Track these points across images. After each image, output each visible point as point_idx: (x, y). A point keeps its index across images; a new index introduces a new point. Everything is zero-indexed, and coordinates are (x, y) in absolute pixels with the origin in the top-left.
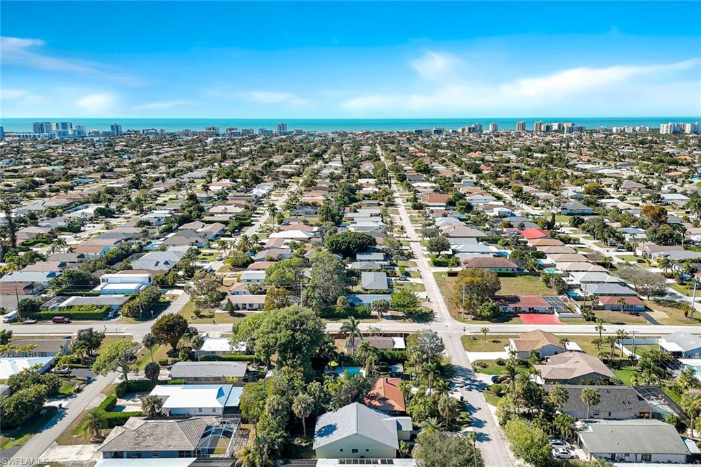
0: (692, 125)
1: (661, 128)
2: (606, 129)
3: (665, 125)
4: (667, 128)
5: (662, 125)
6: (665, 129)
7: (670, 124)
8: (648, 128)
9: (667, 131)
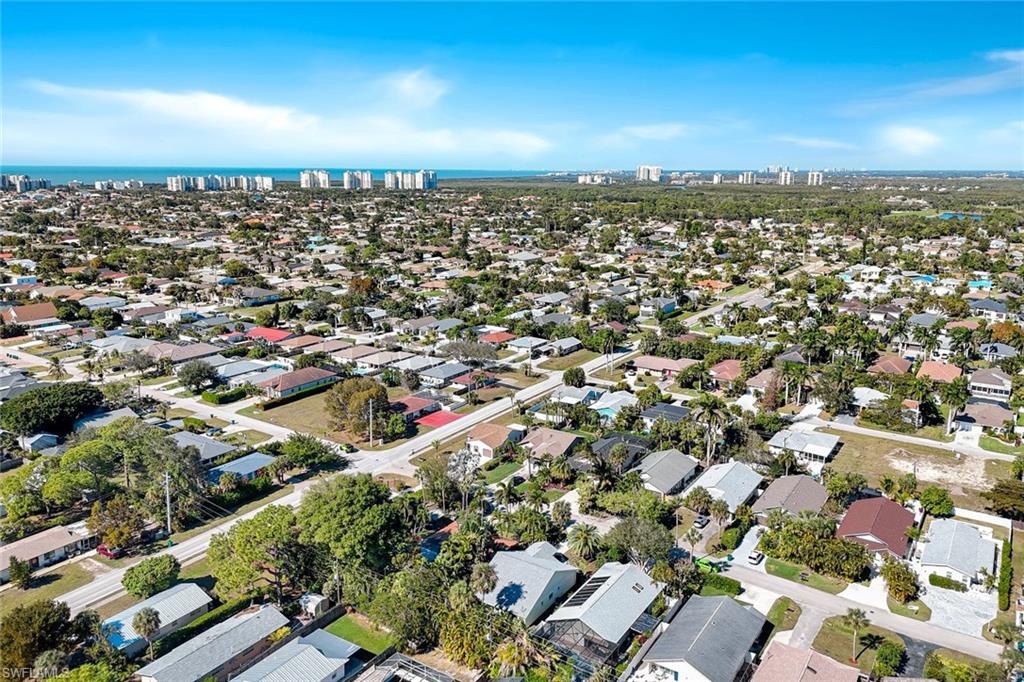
0: (206, 179)
1: (169, 183)
2: (82, 185)
3: (174, 179)
4: (177, 182)
5: (169, 179)
6: (174, 185)
7: (179, 177)
8: (141, 183)
9: (178, 187)
